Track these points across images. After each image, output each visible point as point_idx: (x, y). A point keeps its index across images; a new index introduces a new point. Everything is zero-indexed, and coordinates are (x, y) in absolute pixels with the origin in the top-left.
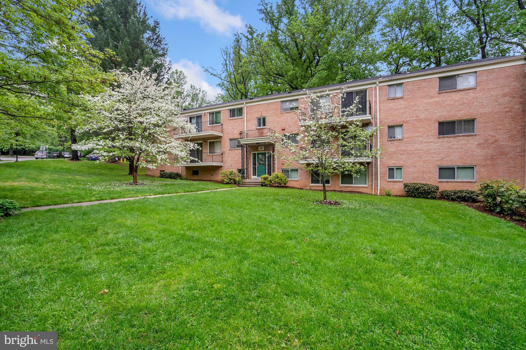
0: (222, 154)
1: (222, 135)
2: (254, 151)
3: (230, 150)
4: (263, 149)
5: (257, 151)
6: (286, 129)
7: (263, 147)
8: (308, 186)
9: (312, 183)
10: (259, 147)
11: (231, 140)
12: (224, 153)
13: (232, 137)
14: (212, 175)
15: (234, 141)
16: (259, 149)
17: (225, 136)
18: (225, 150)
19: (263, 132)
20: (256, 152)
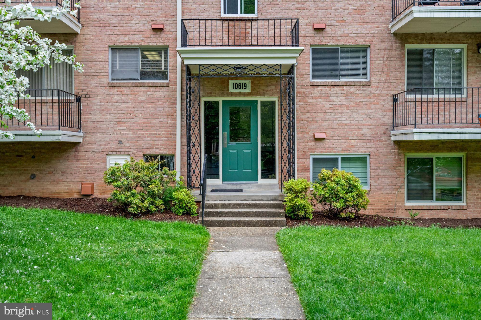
0: (79, 100)
1: (78, 31)
2: (210, 94)
3: (112, 86)
4: (248, 90)
5: (223, 95)
6: (328, 30)
7: (248, 83)
8: (401, 208)
9: (409, 199)
10: (231, 82)
11: (114, 49)
12: (88, 96)
13: (122, 41)
14: (33, 177)
15: (131, 55)
16: (232, 90)
17: (89, 33)
18: (92, 84)
19: (246, 33)
20: (220, 99)
